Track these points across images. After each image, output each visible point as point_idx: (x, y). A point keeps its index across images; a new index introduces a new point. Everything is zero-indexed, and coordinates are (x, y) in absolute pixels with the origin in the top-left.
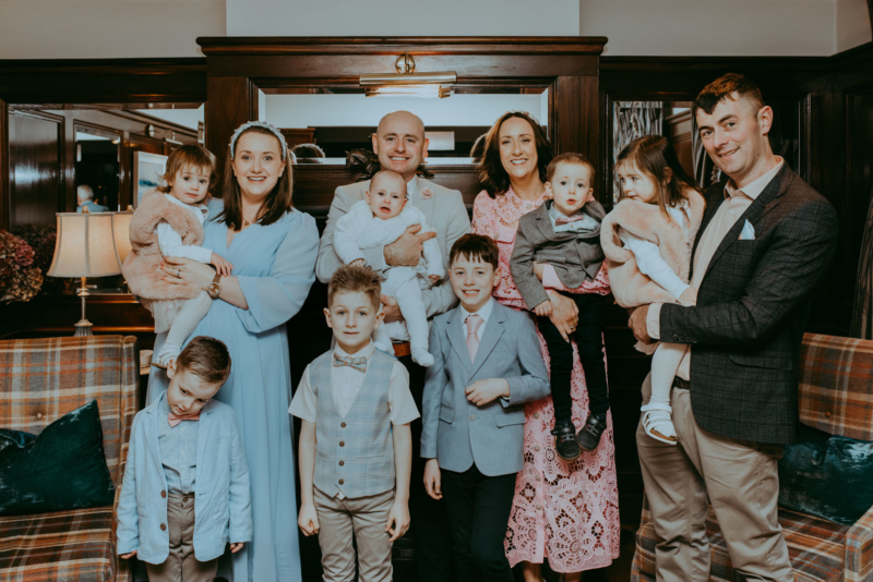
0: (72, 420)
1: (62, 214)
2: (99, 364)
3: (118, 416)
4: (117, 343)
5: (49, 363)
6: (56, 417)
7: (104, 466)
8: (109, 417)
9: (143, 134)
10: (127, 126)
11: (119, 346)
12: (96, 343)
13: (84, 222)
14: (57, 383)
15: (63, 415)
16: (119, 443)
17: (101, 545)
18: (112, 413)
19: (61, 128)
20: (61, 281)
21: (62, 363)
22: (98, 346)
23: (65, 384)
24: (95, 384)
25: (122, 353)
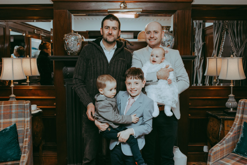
0: (7, 131)
1: (4, 58)
2: (16, 111)
3: (23, 129)
4: (23, 103)
6: (2, 129)
7: (18, 146)
8: (20, 129)
9: (33, 32)
11: (24, 104)
12: (16, 103)
13: (11, 61)
14: (2, 117)
15: (4, 128)
16: (23, 138)
19: (4, 29)
21: (4, 110)
22: (16, 104)
23: (5, 118)
24: (15, 118)
25: (25, 107)
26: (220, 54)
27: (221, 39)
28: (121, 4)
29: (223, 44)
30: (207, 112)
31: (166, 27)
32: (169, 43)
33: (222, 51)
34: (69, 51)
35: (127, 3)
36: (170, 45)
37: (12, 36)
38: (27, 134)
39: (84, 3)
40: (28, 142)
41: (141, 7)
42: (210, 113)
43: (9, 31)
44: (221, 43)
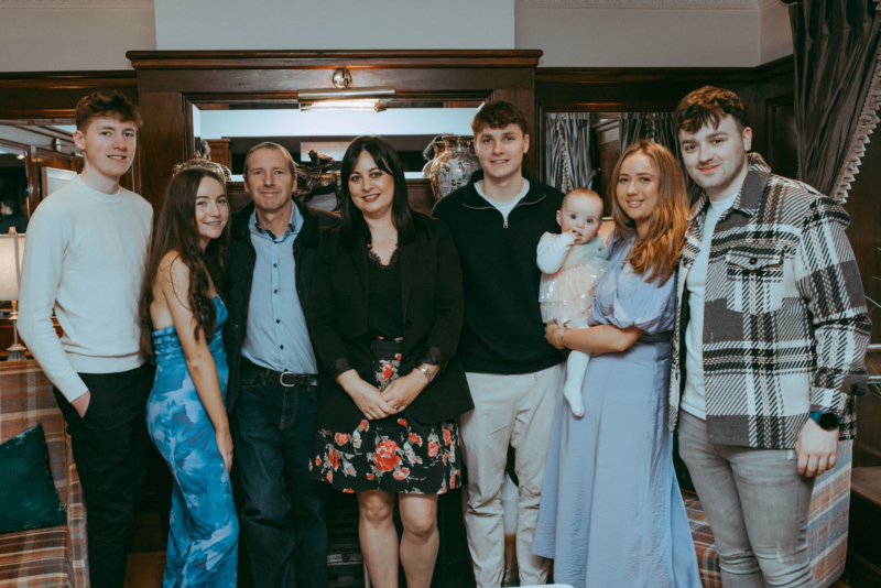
0: (17, 444)
3: (62, 439)
7: (52, 488)
8: (54, 440)
13: (14, 244)
14: (1, 408)
15: (6, 440)
16: (66, 464)
17: (58, 561)
18: (57, 436)
21: (3, 388)
22: (38, 370)
23: (6, 409)
24: (38, 408)
28: (335, 74)
39: (227, 72)
41: (391, 83)
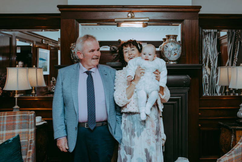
0: (10, 142)
1: (9, 68)
2: (20, 121)
3: (27, 140)
4: (27, 114)
5: (2, 121)
6: (4, 141)
7: (21, 159)
8: (24, 141)
9: (41, 42)
10: (35, 40)
11: (28, 115)
12: (20, 114)
13: (16, 71)
14: (5, 128)
15: (6, 140)
16: (27, 150)
18: (25, 139)
19: (11, 39)
20: (9, 92)
21: (7, 121)
22: (20, 115)
23: (8, 129)
24: (19, 129)
25: (29, 117)
26: (235, 64)
27: (235, 49)
28: (128, 14)
29: (237, 54)
30: (219, 122)
31: (173, 36)
32: (176, 51)
33: (237, 61)
34: (75, 60)
35: (134, 13)
36: (177, 53)
37: (19, 46)
38: (30, 146)
39: (91, 13)
40: (32, 154)
41: (148, 16)
42: (222, 123)
43: (16, 41)
44: (235, 53)
